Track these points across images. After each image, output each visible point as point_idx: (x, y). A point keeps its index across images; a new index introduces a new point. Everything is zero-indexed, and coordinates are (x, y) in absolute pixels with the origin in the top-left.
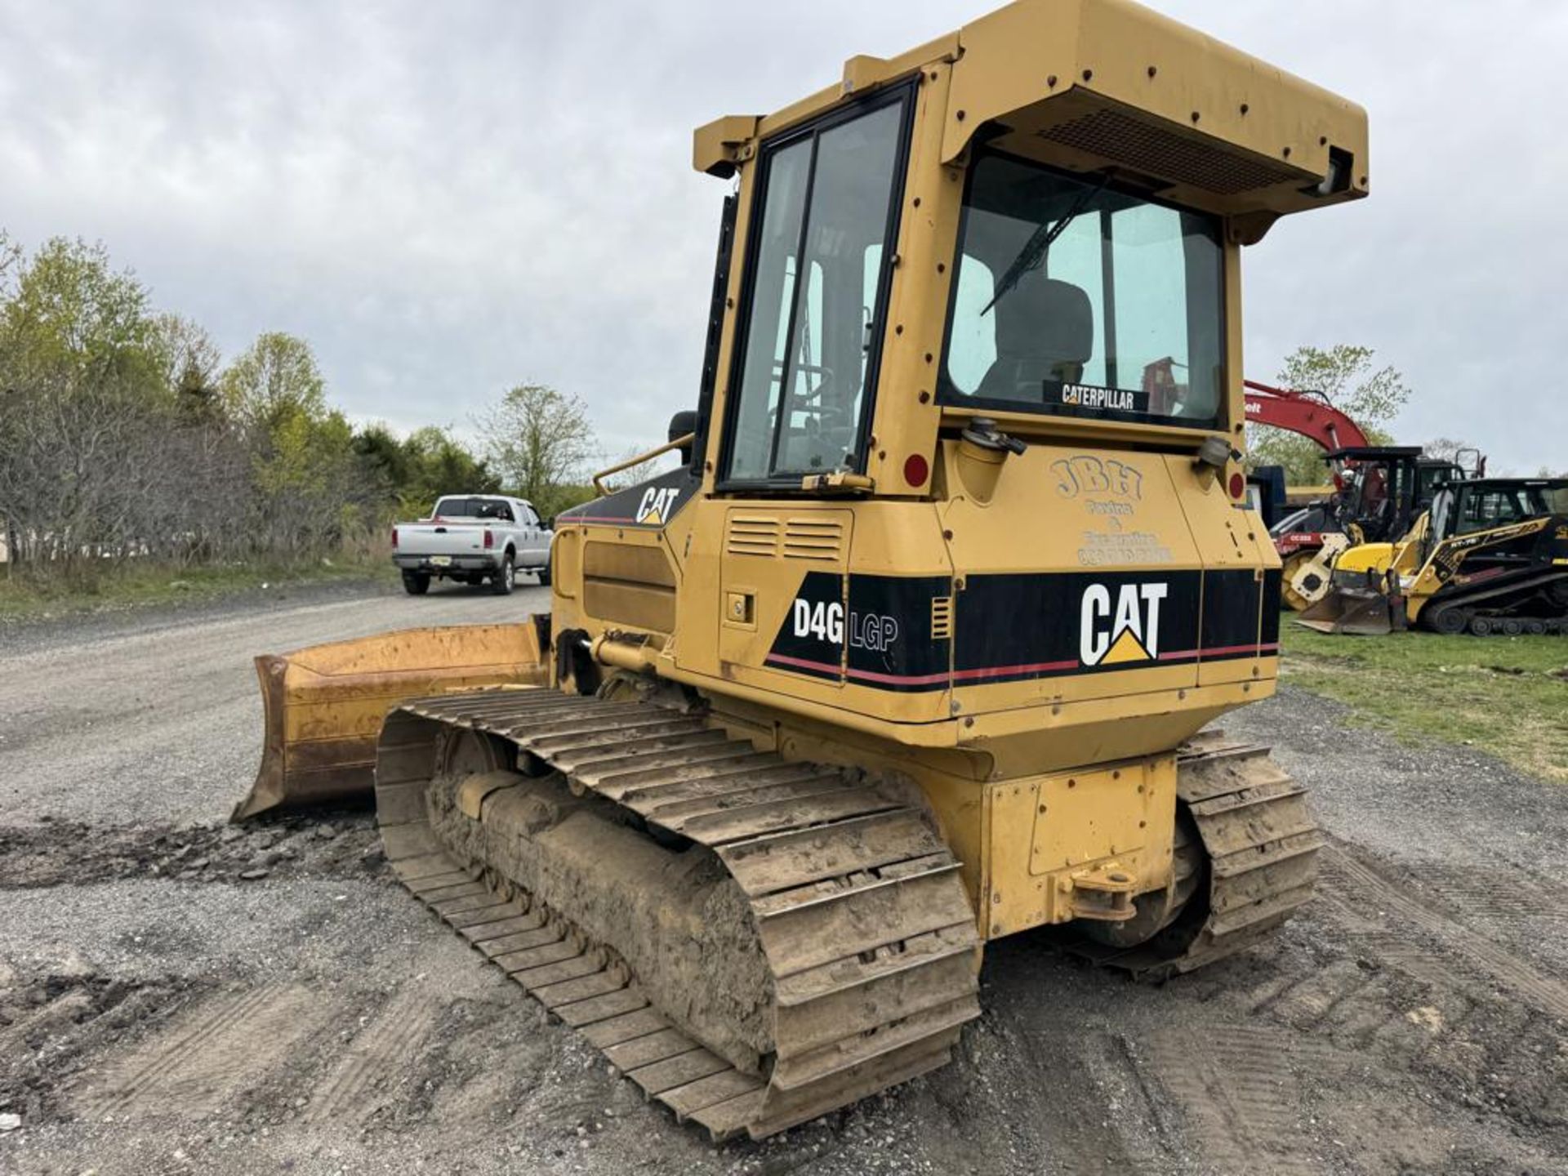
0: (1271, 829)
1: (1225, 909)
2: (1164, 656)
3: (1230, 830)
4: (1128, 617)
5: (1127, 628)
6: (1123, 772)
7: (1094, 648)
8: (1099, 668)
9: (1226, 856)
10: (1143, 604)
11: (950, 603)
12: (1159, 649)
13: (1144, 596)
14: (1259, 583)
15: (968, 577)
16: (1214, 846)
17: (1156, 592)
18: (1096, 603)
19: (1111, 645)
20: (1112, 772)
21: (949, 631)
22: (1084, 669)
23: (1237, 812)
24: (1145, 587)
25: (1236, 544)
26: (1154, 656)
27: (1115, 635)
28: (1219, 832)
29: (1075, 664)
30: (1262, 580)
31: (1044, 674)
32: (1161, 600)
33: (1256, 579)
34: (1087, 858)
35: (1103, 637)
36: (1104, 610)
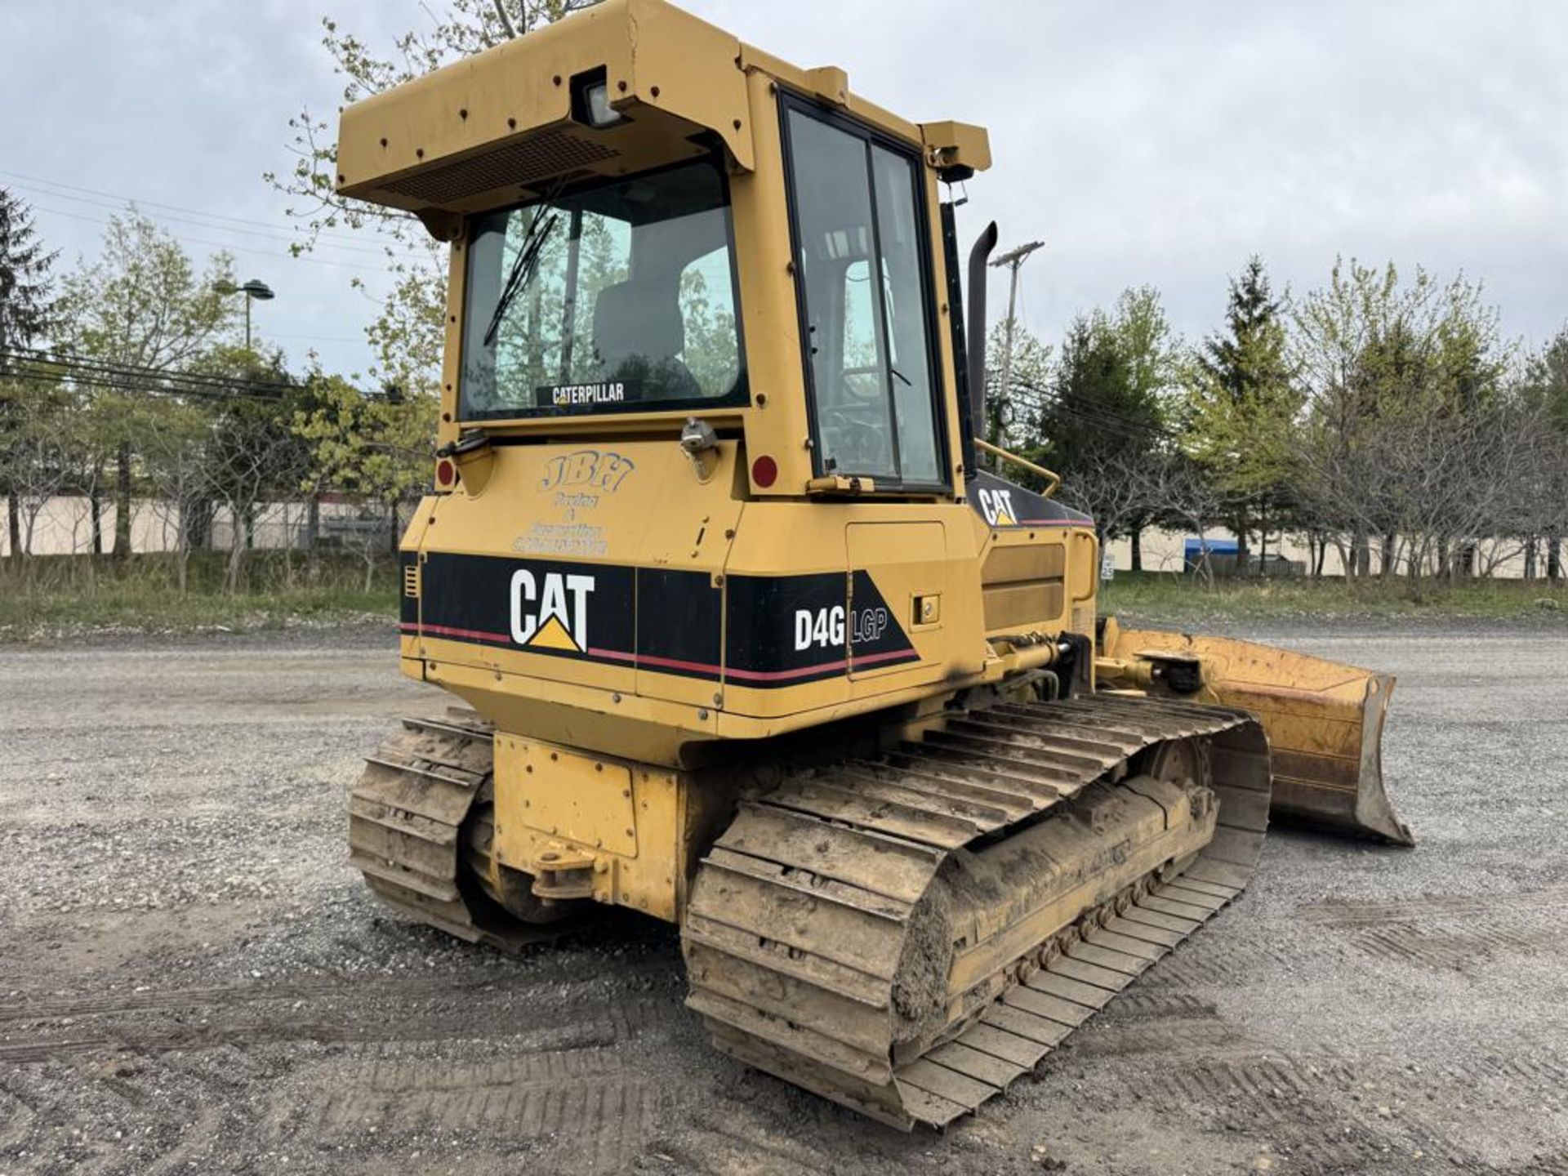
0: (802, 932)
1: (702, 983)
2: (594, 652)
3: (740, 897)
4: (554, 605)
5: (554, 615)
6: (608, 768)
7: (523, 628)
8: (527, 647)
9: (710, 920)
10: (570, 595)
11: (418, 571)
12: (589, 644)
13: (569, 587)
14: (718, 592)
15: (429, 553)
16: (704, 902)
17: (583, 585)
18: (523, 587)
19: (539, 629)
20: (596, 763)
21: (418, 593)
22: (513, 645)
23: (766, 885)
24: (570, 578)
25: (699, 542)
26: (584, 648)
27: (542, 620)
28: (724, 891)
29: (507, 639)
30: (724, 587)
31: (484, 642)
32: (588, 593)
33: (714, 585)
34: (572, 835)
35: (531, 620)
36: (531, 595)
